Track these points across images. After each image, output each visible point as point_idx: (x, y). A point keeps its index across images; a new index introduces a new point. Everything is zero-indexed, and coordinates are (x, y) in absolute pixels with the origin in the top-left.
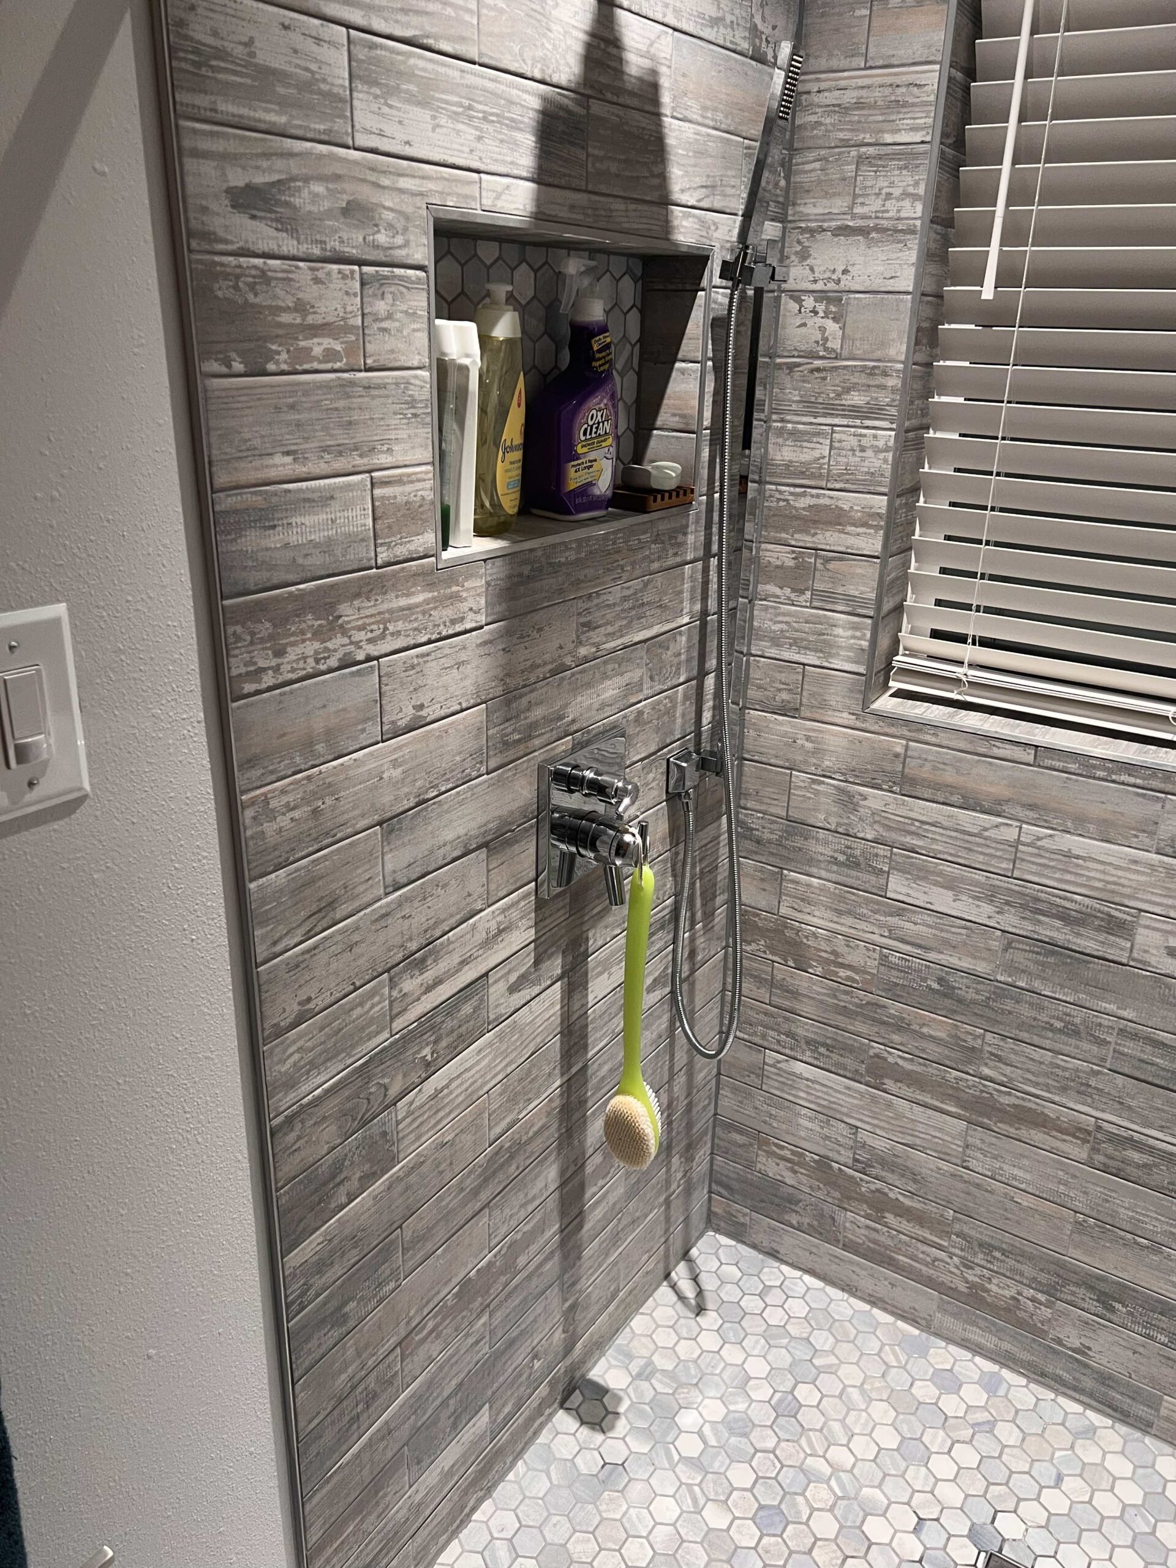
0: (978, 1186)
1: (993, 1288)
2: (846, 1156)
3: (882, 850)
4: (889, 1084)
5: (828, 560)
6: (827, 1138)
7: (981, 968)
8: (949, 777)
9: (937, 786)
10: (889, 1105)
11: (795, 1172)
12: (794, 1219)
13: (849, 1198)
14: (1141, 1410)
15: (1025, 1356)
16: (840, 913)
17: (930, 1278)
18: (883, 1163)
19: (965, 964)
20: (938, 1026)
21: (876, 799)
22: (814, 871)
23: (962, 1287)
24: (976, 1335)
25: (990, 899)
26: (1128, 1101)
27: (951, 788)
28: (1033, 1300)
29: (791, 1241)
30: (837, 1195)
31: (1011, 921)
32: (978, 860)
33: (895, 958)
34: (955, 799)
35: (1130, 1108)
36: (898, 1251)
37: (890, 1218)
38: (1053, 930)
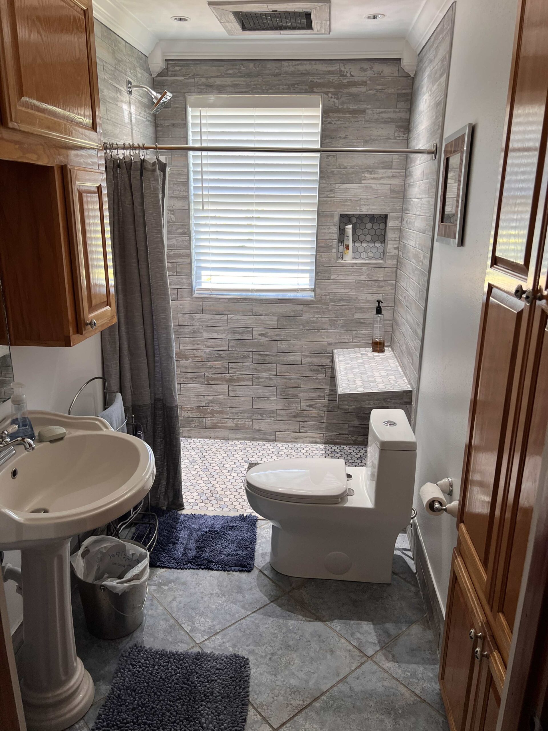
0: (233, 399)
1: (240, 422)
2: (203, 404)
3: (201, 328)
4: (211, 382)
5: (179, 265)
6: (198, 401)
7: (226, 348)
8: (212, 308)
9: (210, 311)
10: (211, 387)
11: (192, 413)
12: (193, 426)
13: (206, 414)
14: (273, 437)
15: (248, 436)
16: (194, 344)
17: (226, 427)
18: (212, 402)
19: (222, 349)
20: (219, 365)
21: (198, 316)
22: (187, 336)
23: (233, 425)
24: (238, 436)
25: (224, 333)
26: (258, 369)
27: (213, 310)
28: (248, 422)
29: (193, 432)
30: (202, 414)
31: (230, 336)
32: (221, 325)
33: (207, 352)
34: (214, 313)
35: (258, 370)
36: (218, 423)
37: (216, 416)
38: (238, 336)
